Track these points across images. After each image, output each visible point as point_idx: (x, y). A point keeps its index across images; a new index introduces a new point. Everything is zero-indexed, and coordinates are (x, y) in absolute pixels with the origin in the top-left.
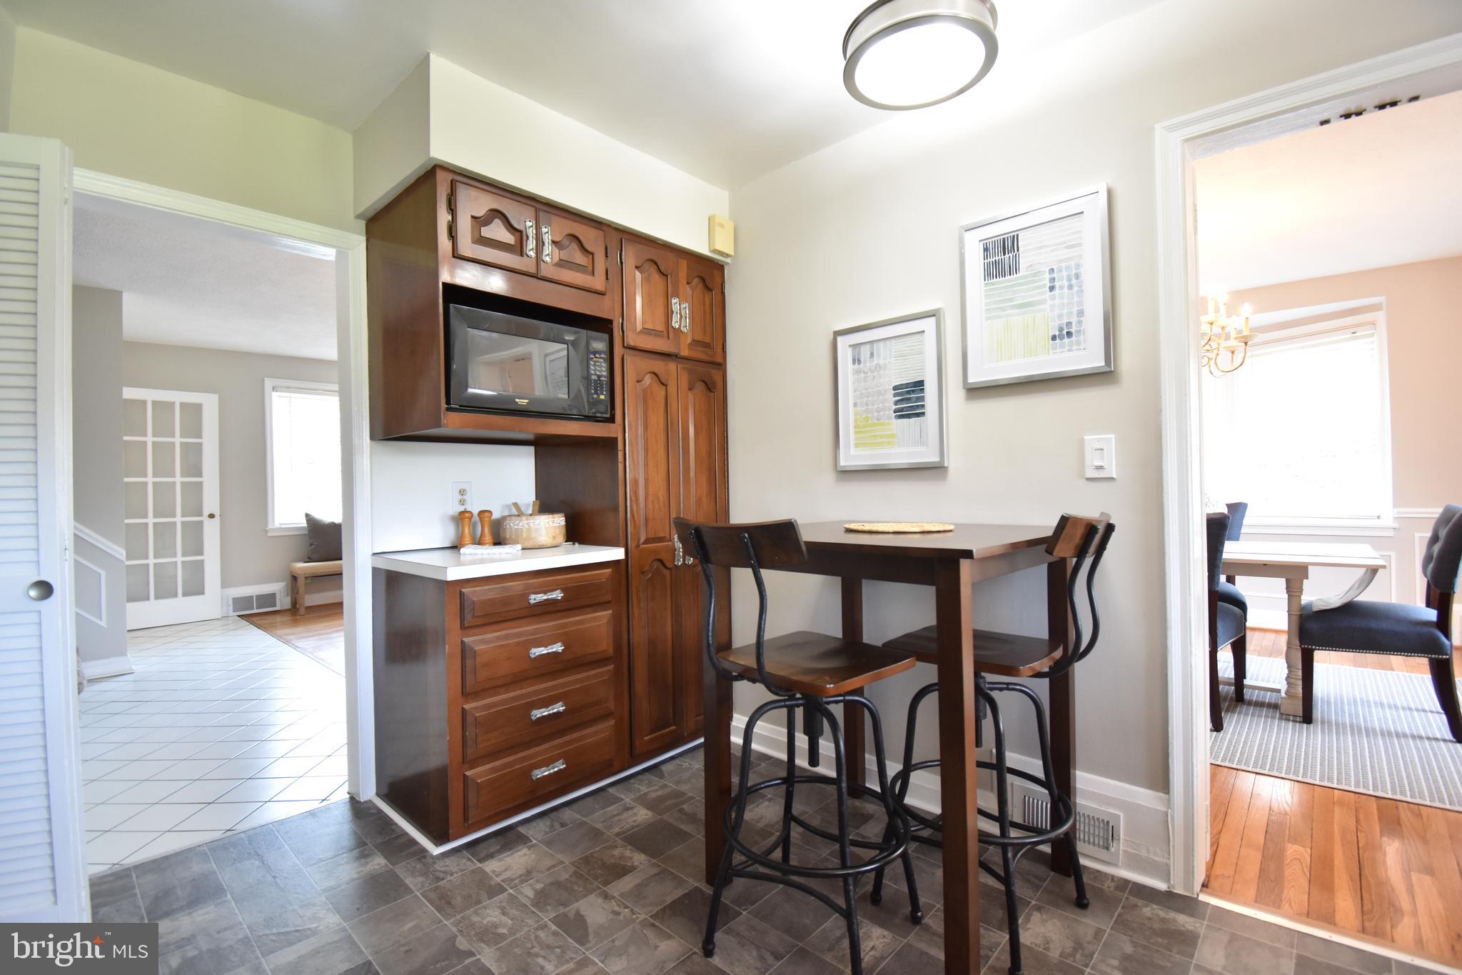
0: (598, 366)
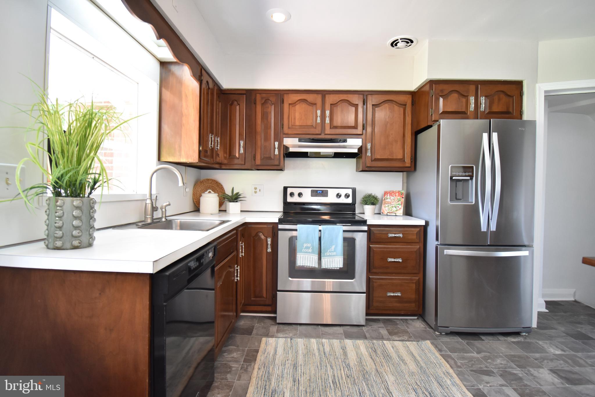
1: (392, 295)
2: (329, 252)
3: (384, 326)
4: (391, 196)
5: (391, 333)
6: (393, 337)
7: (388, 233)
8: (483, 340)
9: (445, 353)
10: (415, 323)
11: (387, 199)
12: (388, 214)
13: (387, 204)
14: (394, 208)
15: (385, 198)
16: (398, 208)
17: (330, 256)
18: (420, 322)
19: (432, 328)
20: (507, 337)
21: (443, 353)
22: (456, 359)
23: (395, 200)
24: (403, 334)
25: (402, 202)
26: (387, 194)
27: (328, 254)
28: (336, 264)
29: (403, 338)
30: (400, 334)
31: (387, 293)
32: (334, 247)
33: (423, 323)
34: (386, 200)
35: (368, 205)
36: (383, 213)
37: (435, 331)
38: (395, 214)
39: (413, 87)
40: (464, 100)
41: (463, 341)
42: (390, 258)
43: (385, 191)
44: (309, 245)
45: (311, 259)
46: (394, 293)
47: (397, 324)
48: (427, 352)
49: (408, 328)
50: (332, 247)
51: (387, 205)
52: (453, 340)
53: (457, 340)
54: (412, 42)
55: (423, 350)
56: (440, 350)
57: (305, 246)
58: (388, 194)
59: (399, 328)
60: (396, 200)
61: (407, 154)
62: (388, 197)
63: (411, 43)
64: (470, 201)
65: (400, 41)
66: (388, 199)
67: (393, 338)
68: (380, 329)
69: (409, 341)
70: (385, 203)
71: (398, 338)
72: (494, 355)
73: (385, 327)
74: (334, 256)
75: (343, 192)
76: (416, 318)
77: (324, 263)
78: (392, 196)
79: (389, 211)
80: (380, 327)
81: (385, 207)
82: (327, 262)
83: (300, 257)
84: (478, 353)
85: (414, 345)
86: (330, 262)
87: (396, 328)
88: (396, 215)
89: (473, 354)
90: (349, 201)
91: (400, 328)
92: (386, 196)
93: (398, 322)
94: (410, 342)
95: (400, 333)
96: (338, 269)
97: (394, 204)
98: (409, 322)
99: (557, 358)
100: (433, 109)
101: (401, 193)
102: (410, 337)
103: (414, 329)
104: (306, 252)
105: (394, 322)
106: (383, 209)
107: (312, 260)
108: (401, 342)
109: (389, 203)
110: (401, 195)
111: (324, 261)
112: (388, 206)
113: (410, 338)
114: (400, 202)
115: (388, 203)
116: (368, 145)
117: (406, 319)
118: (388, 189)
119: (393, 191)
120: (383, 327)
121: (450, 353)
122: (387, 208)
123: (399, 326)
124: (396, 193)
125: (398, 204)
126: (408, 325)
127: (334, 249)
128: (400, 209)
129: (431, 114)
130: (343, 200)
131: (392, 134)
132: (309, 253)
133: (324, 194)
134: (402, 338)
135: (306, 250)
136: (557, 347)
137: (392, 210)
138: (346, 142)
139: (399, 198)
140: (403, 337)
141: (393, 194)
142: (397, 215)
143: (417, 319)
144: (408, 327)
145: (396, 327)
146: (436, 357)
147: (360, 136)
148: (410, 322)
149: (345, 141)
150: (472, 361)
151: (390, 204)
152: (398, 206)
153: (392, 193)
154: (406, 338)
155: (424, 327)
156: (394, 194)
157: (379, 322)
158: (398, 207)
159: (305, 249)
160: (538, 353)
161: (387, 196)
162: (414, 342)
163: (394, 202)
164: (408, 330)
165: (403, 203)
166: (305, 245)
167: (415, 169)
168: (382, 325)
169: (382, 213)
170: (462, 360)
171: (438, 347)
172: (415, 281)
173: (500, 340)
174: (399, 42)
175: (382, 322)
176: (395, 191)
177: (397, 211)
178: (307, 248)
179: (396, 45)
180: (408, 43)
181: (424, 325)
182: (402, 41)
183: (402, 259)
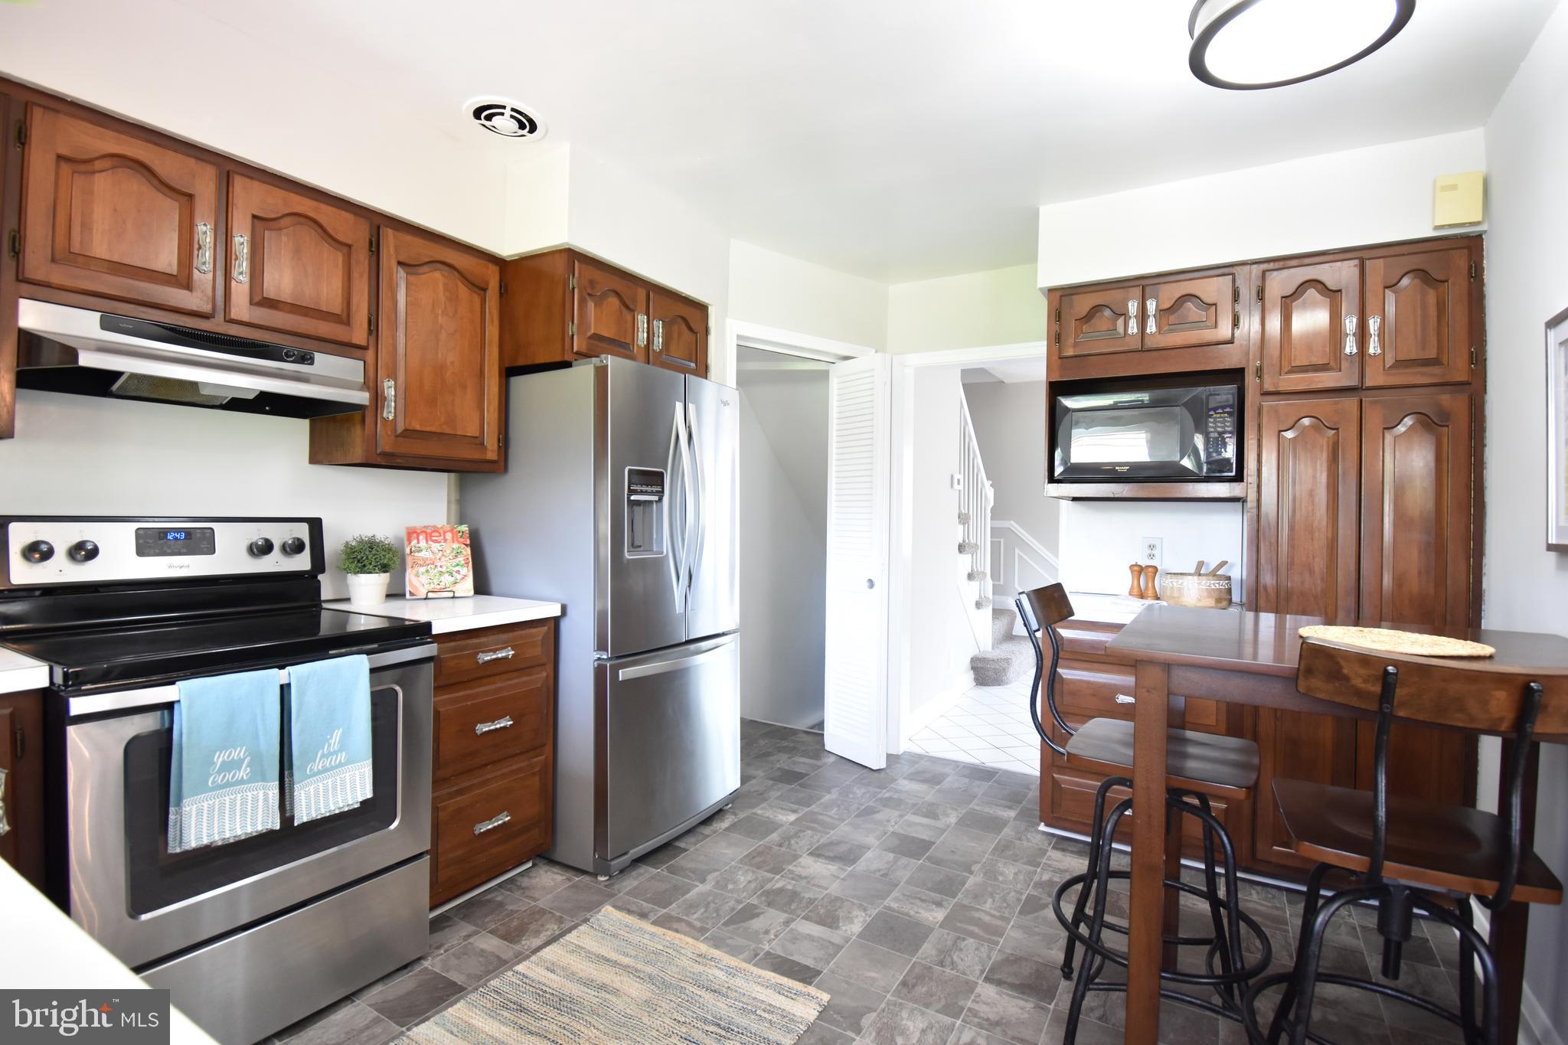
0: (1219, 422)
1: (490, 827)
2: (323, 756)
3: (474, 928)
4: (430, 543)
5: (511, 936)
6: (524, 943)
7: (477, 653)
8: (686, 850)
9: (656, 915)
10: (537, 879)
11: (420, 551)
12: (431, 595)
13: (421, 566)
14: (447, 575)
15: (413, 549)
16: (459, 577)
17: (326, 770)
18: (546, 872)
19: (584, 872)
20: (711, 825)
21: (653, 917)
22: (684, 917)
23: (445, 554)
24: (540, 923)
25: (468, 559)
26: (415, 535)
27: (318, 765)
28: (349, 793)
29: (549, 933)
30: (533, 927)
31: (474, 826)
32: (337, 734)
33: (556, 871)
34: (416, 554)
35: (370, 573)
36: (414, 595)
37: (595, 875)
38: (451, 595)
39: (508, 247)
40: (629, 317)
41: (659, 870)
42: (483, 721)
43: (407, 528)
44: (237, 753)
45: (249, 804)
46: (490, 819)
47: (501, 905)
48: (626, 935)
49: (535, 900)
50: (331, 738)
51: (423, 569)
52: (642, 879)
53: (647, 876)
54: (533, 128)
55: (615, 936)
56: (643, 916)
57: (221, 759)
58: (421, 537)
59: (513, 912)
60: (448, 552)
61: (488, 423)
62: (423, 544)
63: (528, 132)
64: (655, 550)
65: (508, 112)
66: (424, 552)
67: (526, 947)
68: (471, 940)
69: (570, 930)
70: (415, 564)
71: (536, 939)
72: (726, 871)
73: (481, 930)
74: (341, 765)
75: (279, 534)
76: (530, 864)
77: (304, 803)
78: (433, 541)
79: (432, 586)
80: (469, 936)
81: (417, 575)
82: (317, 795)
83: (200, 813)
84: (703, 881)
85: (588, 934)
86: (326, 791)
87: (508, 915)
88: (453, 597)
89: (697, 888)
90: (302, 562)
91: (518, 911)
92: (414, 542)
93: (499, 898)
94: (574, 933)
95: (531, 923)
96: (356, 806)
97: (446, 564)
98: (524, 885)
99: (799, 829)
100: (575, 321)
101: (459, 532)
102: (560, 920)
103: (549, 896)
104: (228, 785)
105: (489, 901)
106: (410, 582)
107: (255, 808)
108: (555, 944)
109: (428, 562)
110: (461, 536)
111: (303, 795)
112: (427, 571)
113: (561, 923)
114: (461, 559)
115: (425, 563)
116: (385, 384)
117: (511, 880)
118: (418, 522)
119: (434, 527)
120: (475, 933)
121: (665, 911)
122: (423, 579)
123: (510, 908)
124: (445, 533)
125: (458, 565)
126: (527, 893)
127: (339, 743)
128: (463, 578)
129: (570, 333)
130: (274, 563)
131: (452, 363)
132: (242, 782)
133: (198, 541)
134: (544, 933)
135: (225, 776)
136: (782, 809)
137: (442, 584)
138: (312, 363)
139: (456, 546)
140: (546, 931)
141: (437, 534)
142: (456, 595)
143: (534, 865)
144: (531, 897)
145: (504, 913)
146: (653, 935)
147: (360, 352)
148: (525, 882)
149: (306, 359)
150: (709, 903)
151: (432, 566)
152: (457, 568)
153: (434, 531)
154: (553, 928)
155: (564, 878)
156: (440, 536)
157: (450, 923)
158: (458, 572)
159: (219, 772)
160: (772, 832)
161: (418, 543)
162: (582, 928)
163: (443, 559)
164: (541, 904)
165: (470, 560)
166: (219, 759)
167: (506, 469)
168: (466, 928)
169: (411, 594)
170: (695, 913)
171: (631, 909)
172: (537, 769)
173: (708, 836)
174: (503, 114)
175: (462, 919)
176: (439, 526)
177: (457, 585)
178: (230, 766)
179: (489, 118)
180: (522, 126)
181: (562, 875)
182: (512, 117)
183: (512, 719)
